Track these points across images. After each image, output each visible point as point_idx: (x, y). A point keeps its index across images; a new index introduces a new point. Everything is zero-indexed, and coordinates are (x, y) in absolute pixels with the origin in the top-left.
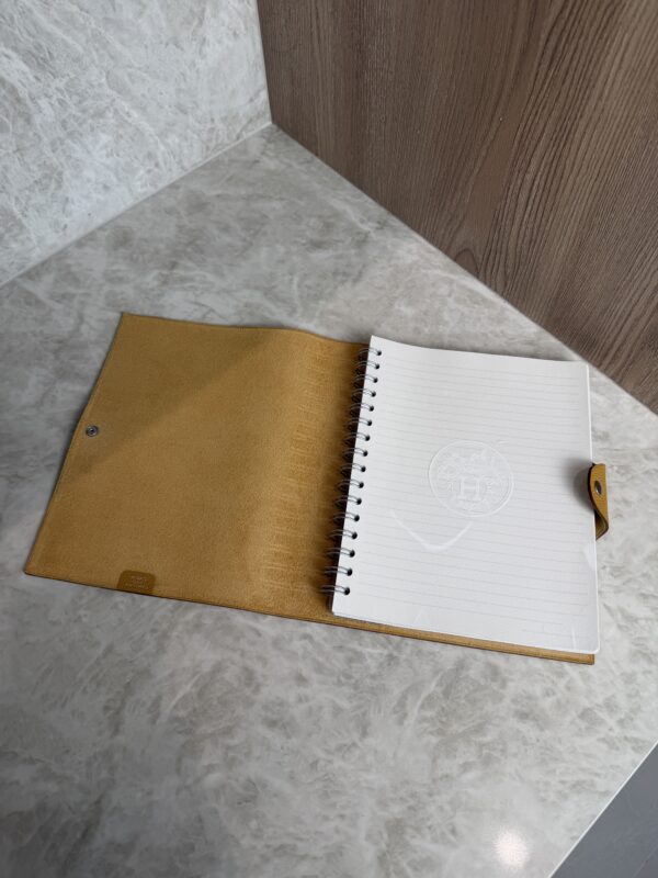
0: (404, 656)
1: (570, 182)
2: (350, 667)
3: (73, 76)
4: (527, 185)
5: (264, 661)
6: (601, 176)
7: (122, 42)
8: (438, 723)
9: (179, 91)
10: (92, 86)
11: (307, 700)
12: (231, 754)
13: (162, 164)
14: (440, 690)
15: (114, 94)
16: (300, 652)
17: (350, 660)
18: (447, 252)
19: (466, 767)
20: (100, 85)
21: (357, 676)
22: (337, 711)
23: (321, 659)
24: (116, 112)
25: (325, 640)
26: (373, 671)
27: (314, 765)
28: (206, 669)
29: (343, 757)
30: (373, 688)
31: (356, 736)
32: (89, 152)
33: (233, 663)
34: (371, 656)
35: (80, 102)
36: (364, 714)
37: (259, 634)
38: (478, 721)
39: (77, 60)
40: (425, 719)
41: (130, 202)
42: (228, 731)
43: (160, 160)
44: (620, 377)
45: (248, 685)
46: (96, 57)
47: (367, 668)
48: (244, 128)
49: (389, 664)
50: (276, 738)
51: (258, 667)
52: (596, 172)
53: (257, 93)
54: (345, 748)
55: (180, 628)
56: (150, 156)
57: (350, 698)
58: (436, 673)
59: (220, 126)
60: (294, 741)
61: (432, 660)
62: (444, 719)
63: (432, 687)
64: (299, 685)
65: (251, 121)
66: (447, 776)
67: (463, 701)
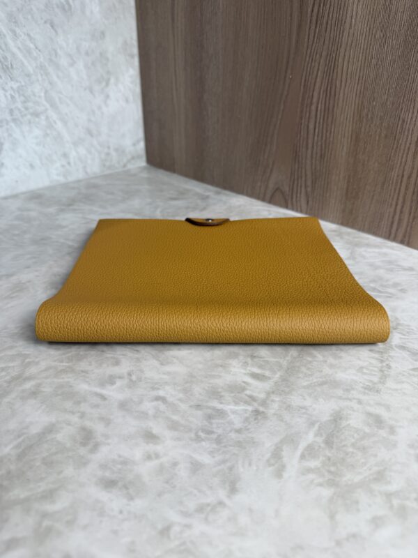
0: (272, 411)
1: (341, 95)
2: (211, 423)
3: (23, 84)
4: (313, 113)
5: (107, 421)
6: (361, 78)
7: (58, 77)
8: (326, 474)
9: (90, 120)
10: (34, 95)
11: (157, 456)
12: (46, 523)
13: (72, 164)
14: (320, 440)
15: (48, 106)
16: (151, 412)
17: (209, 417)
18: (263, 200)
19: (377, 522)
20: (40, 97)
21: (220, 431)
22: (196, 467)
23: (175, 418)
24: (47, 118)
25: (180, 400)
26: (238, 425)
27: (165, 531)
28: (35, 430)
29: (206, 519)
30: (239, 442)
31: (222, 494)
32: (24, 137)
33: (69, 424)
34: (234, 412)
35: (25, 102)
36: (231, 469)
37: (103, 398)
38: (375, 469)
39: (28, 75)
40: (309, 470)
41: (46, 183)
42: (49, 495)
43: (72, 161)
44: (407, 239)
45: (84, 444)
46: (40, 78)
47: (230, 423)
48: (129, 161)
49: (255, 419)
50: (114, 501)
51: (99, 428)
52: (357, 78)
53: (138, 141)
54: (209, 508)
55: (13, 395)
56: (65, 155)
57: (211, 453)
58: (312, 424)
59: (114, 154)
60: (139, 504)
61: (304, 413)
62: (333, 469)
63: (311, 437)
64: (147, 443)
65: (133, 158)
66: (354, 536)
67: (351, 450)
